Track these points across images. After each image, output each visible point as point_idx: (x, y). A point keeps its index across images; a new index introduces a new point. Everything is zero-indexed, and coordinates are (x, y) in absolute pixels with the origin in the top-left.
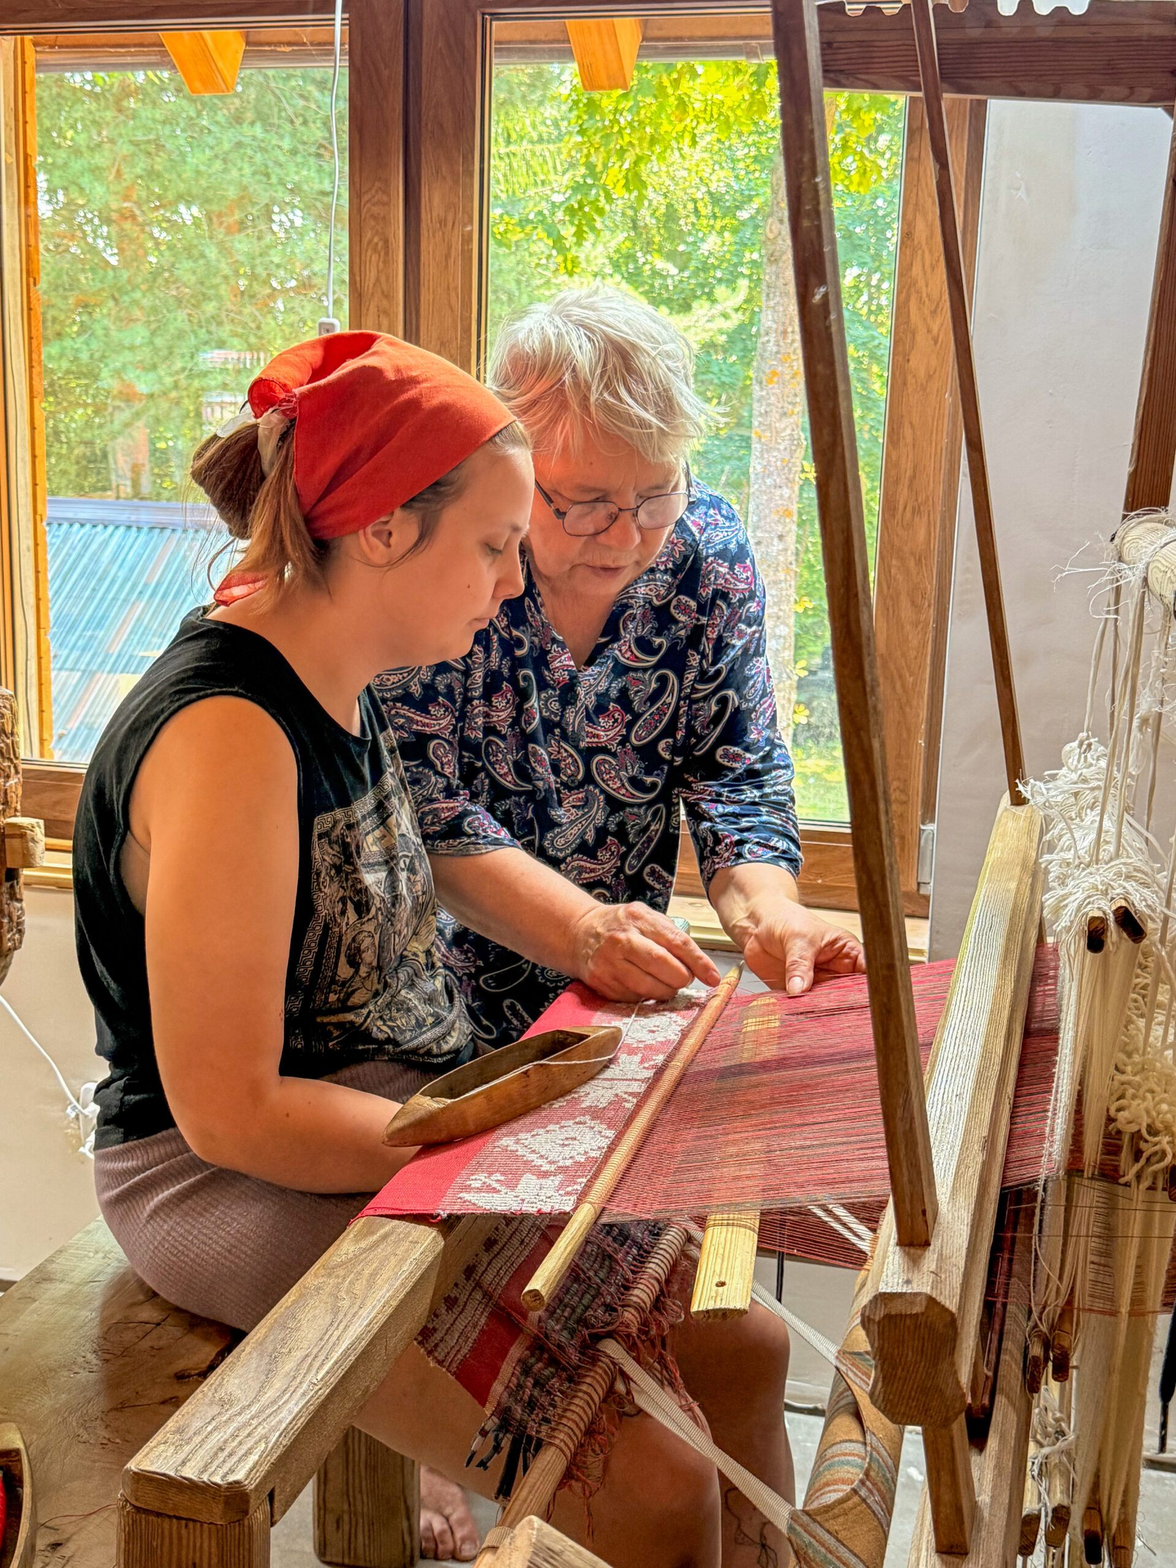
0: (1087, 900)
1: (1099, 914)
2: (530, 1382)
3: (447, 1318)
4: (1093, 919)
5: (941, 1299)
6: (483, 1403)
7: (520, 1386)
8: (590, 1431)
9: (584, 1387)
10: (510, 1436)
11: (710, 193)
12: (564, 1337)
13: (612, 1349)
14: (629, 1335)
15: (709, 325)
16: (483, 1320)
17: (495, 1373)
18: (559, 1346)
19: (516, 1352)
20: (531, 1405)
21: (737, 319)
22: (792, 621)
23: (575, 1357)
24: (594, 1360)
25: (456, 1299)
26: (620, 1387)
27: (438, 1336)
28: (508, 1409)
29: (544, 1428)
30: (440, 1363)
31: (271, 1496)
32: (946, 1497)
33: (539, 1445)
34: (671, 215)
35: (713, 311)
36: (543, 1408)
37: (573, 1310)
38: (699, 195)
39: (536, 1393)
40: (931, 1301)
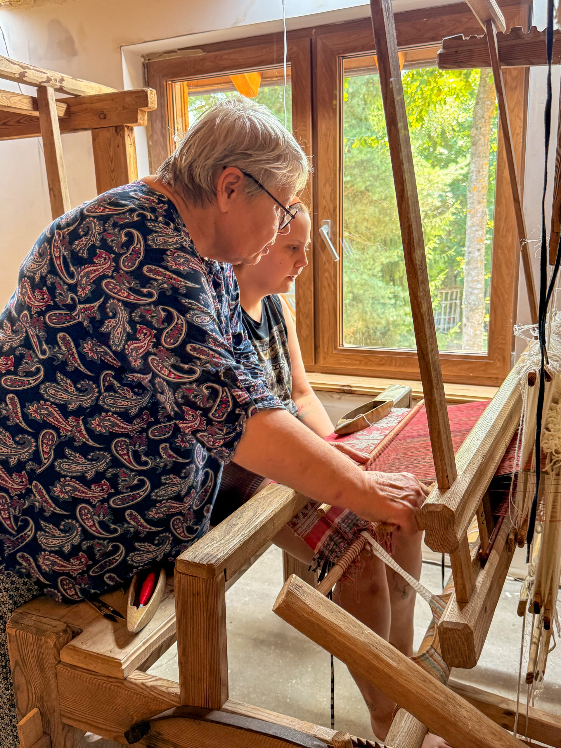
0: (530, 367)
1: (532, 371)
2: (332, 543)
3: (302, 519)
4: (530, 374)
5: (449, 507)
6: (314, 548)
7: (328, 544)
8: (354, 562)
9: (353, 547)
10: (323, 561)
11: (458, 123)
12: (347, 530)
13: (366, 535)
14: (372, 530)
15: (455, 173)
16: (316, 522)
17: (319, 539)
18: (345, 533)
19: (328, 532)
20: (332, 551)
21: (466, 170)
22: (483, 282)
23: (350, 536)
24: (358, 538)
25: (307, 514)
26: (368, 548)
27: (299, 525)
28: (323, 552)
29: (336, 559)
30: (299, 535)
31: (225, 571)
32: (460, 582)
33: (334, 564)
34: (443, 133)
35: (457, 167)
36: (336, 552)
37: (352, 521)
38: (453, 124)
39: (334, 547)
40: (444, 506)
